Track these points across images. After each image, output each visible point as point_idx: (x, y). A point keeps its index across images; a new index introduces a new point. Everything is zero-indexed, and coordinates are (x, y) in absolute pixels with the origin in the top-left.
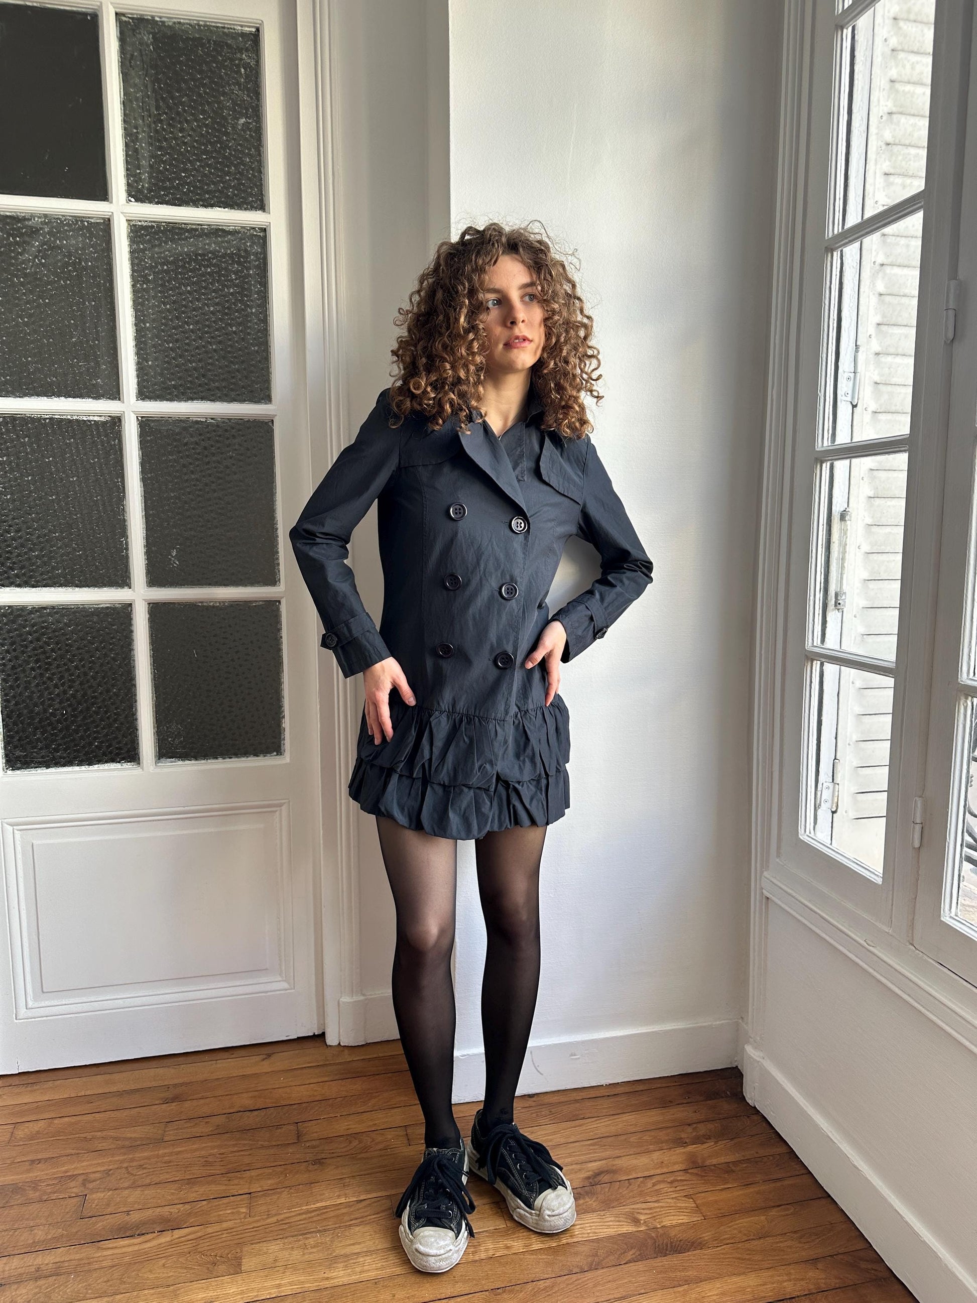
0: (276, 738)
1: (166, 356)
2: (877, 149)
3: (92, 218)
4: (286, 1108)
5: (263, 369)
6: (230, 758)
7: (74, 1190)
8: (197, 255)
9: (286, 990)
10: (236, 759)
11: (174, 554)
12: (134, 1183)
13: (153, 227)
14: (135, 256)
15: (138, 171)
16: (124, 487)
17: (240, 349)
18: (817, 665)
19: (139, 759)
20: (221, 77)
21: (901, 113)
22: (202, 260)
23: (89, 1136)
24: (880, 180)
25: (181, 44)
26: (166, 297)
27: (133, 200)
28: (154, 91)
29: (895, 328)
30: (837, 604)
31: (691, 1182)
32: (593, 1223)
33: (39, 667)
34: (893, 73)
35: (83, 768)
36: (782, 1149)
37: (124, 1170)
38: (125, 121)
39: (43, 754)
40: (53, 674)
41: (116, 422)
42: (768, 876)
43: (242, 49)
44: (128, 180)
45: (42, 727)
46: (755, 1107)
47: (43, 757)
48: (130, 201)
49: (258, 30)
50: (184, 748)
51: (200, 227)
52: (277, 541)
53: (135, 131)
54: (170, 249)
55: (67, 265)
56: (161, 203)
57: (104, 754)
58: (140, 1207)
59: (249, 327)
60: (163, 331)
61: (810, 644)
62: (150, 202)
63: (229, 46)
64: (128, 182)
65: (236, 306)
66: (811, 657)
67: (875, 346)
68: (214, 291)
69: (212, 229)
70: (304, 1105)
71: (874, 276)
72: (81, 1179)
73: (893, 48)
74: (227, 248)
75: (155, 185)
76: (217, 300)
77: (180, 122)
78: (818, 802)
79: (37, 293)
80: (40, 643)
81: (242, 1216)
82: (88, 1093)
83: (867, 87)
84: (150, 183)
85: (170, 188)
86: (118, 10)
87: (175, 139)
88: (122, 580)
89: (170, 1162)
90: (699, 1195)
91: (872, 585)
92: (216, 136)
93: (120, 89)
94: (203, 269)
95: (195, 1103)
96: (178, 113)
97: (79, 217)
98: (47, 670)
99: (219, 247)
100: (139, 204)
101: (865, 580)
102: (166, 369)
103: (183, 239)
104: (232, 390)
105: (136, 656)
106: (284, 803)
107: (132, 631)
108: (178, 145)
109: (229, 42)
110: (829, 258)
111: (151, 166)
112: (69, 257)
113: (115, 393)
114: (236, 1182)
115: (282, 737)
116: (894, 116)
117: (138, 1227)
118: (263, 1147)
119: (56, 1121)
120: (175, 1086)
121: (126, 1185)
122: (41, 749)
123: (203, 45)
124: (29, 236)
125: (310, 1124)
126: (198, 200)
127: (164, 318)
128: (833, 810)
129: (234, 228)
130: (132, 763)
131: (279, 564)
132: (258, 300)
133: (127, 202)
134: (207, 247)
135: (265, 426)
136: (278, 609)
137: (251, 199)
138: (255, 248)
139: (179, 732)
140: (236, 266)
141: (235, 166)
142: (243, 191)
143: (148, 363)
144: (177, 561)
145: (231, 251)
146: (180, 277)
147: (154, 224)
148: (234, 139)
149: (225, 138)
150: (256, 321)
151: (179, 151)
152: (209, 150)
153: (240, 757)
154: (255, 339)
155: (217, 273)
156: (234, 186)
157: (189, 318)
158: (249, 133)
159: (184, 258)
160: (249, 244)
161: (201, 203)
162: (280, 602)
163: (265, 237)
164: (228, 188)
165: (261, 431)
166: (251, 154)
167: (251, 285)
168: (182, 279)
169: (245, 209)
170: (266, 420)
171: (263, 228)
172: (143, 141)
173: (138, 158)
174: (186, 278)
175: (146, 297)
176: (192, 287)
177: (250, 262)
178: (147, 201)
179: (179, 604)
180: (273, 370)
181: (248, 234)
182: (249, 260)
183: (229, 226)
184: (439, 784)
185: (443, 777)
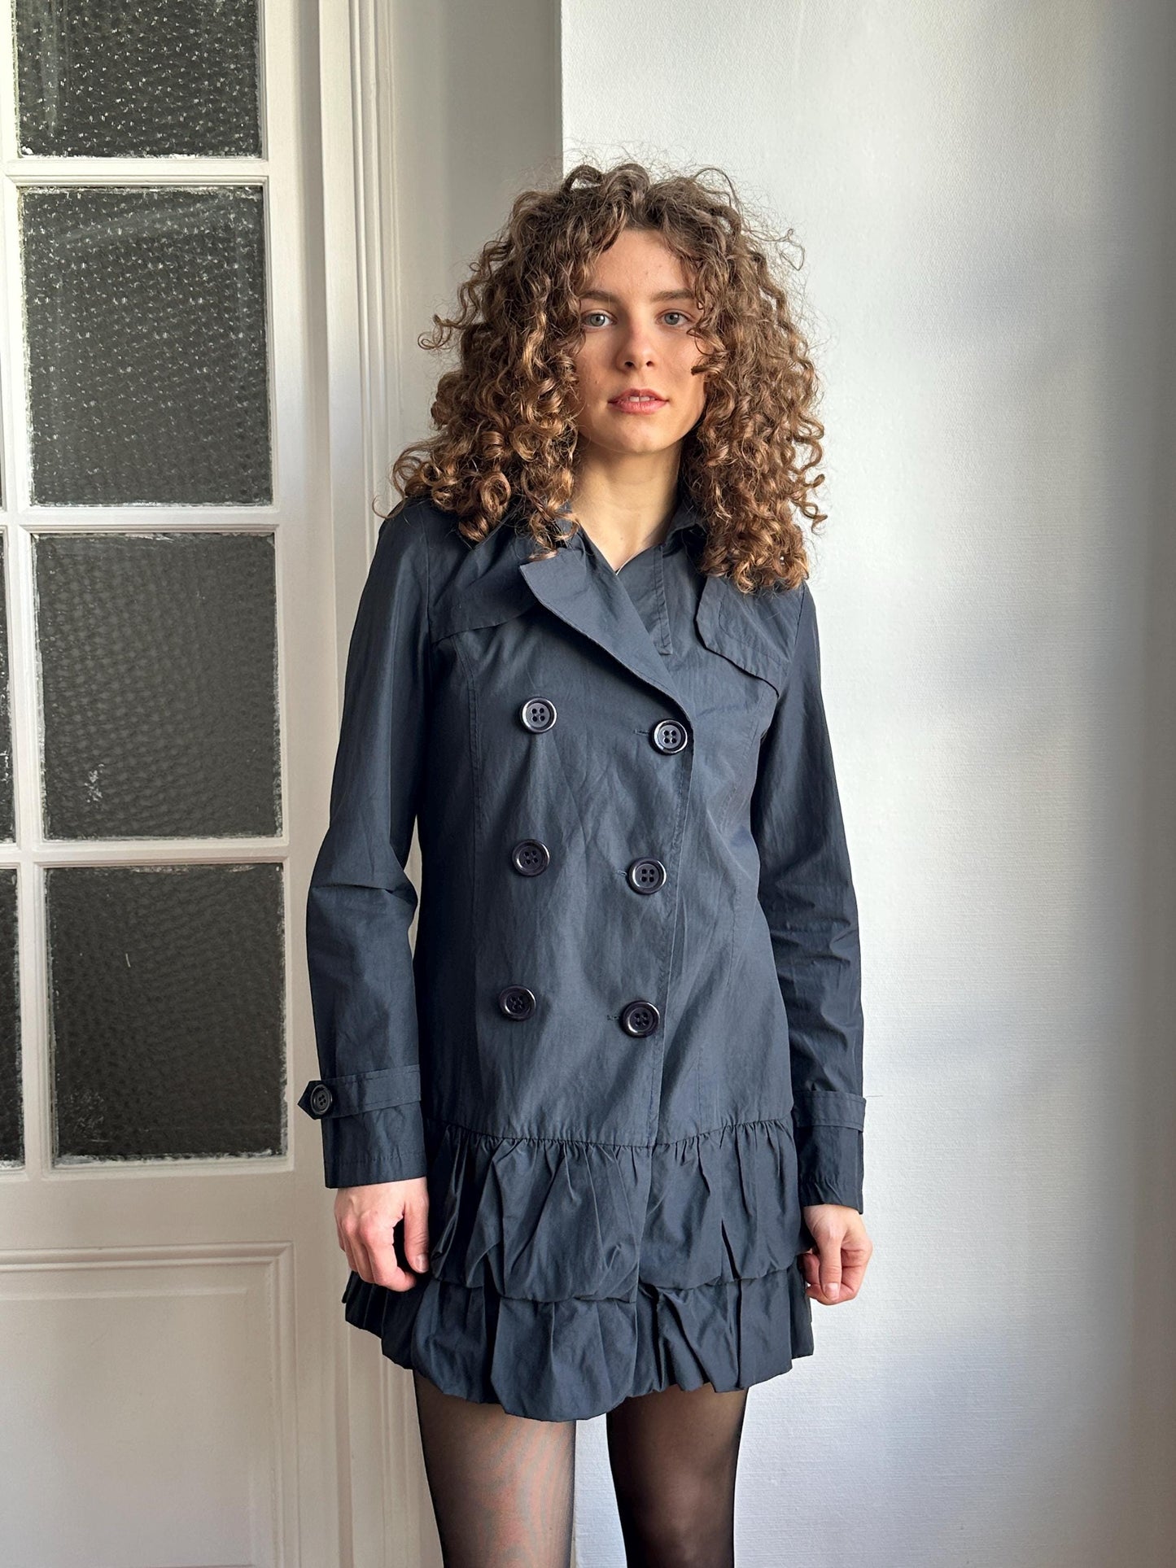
0: (270, 1122)
1: (85, 424)
5: (256, 442)
6: (187, 1157)
8: (139, 242)
10: (198, 1161)
11: (94, 779)
13: (63, 196)
14: (32, 249)
15: (39, 101)
17: (216, 407)
19: (24, 1154)
22: (149, 250)
26: (84, 319)
27: (29, 151)
38: (18, 15)
44: (22, 116)
48: (25, 153)
50: (104, 1136)
51: (145, 191)
52: (278, 752)
53: (35, 31)
54: (92, 235)
56: (77, 154)
59: (234, 368)
60: (79, 379)
62: (59, 154)
64: (22, 122)
65: (209, 329)
68: (170, 304)
69: (167, 193)
74: (191, 226)
75: (67, 121)
77: (113, 9)
84: (59, 118)
85: (94, 126)
87: (104, 38)
92: (178, 30)
94: (150, 265)
99: (179, 225)
100: (41, 157)
102: (85, 447)
103: (116, 215)
104: (201, 481)
106: (286, 1247)
107: (16, 920)
108: (109, 49)
111: (62, 90)
115: (283, 1121)
126: (142, 144)
127: (81, 356)
129: (205, 188)
130: (12, 1162)
131: (280, 796)
132: (249, 316)
133: (20, 157)
134: (158, 226)
135: (260, 544)
136: (279, 879)
137: (237, 136)
138: (242, 224)
139: (96, 1107)
140: (209, 258)
141: (210, 78)
142: (224, 122)
143: (51, 437)
144: (99, 791)
145: (200, 231)
146: (110, 281)
147: (64, 191)
148: (208, 32)
149: (192, 31)
150: (244, 355)
151: (111, 59)
152: (163, 55)
153: (206, 1157)
154: (243, 388)
155: (174, 271)
156: (207, 114)
157: (124, 354)
158: (234, 18)
159: (117, 248)
160: (232, 216)
161: (148, 149)
162: (281, 866)
163: (261, 202)
164: (195, 120)
165: (250, 555)
166: (236, 56)
167: (236, 289)
168: (113, 285)
169: (226, 154)
170: (262, 533)
171: (256, 187)
172: (49, 48)
173: (40, 78)
174: (121, 284)
175: (50, 320)
176: (131, 298)
177: (234, 249)
178: (54, 152)
179: (101, 869)
180: (272, 444)
181: (231, 198)
182: (232, 244)
183: (197, 187)
184: (525, 1300)
185: (532, 1284)
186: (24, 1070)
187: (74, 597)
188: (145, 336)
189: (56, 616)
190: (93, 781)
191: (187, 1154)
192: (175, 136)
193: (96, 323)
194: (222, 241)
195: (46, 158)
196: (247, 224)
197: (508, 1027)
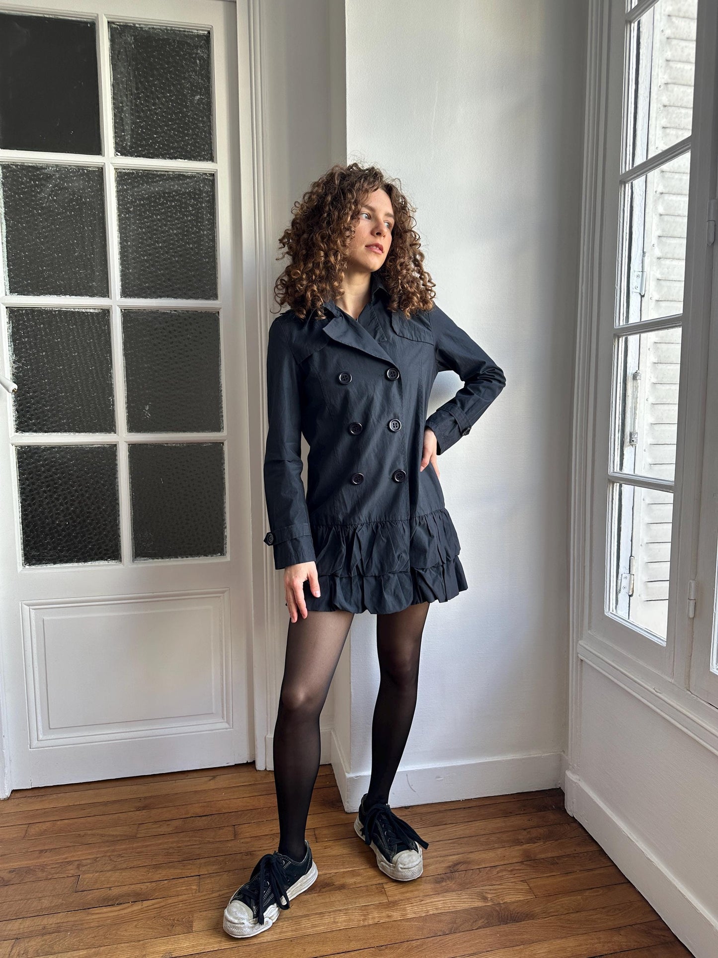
0: (220, 543)
1: (142, 266)
2: (657, 109)
3: (90, 167)
4: (226, 815)
5: (211, 275)
6: (187, 557)
7: (72, 872)
8: (164, 193)
9: (227, 729)
10: (191, 558)
11: (147, 408)
12: (115, 867)
13: (133, 173)
14: (121, 194)
15: (123, 134)
16: (111, 360)
17: (195, 261)
18: (617, 486)
19: (121, 557)
20: (182, 66)
21: (675, 84)
22: (169, 197)
23: (82, 833)
24: (659, 132)
25: (154, 43)
26: (142, 223)
27: (119, 154)
28: (135, 76)
29: (672, 239)
30: (631, 441)
31: (526, 871)
32: (452, 899)
33: (50, 491)
34: (669, 55)
35: (80, 564)
36: (594, 848)
37: (107, 858)
38: (114, 98)
39: (52, 554)
40: (60, 495)
41: (105, 313)
42: (582, 644)
43: (198, 46)
44: (116, 140)
45: (51, 534)
46: (574, 817)
47: (51, 556)
48: (117, 155)
49: (209, 32)
50: (153, 550)
51: (166, 173)
52: (221, 399)
53: (121, 105)
54: (145, 189)
55: (71, 200)
56: (140, 156)
57: (96, 554)
58: (119, 884)
59: (202, 245)
60: (140, 247)
61: (612, 471)
62: (132, 156)
63: (189, 44)
64: (116, 142)
65: (193, 229)
66: (612, 480)
67: (657, 252)
68: (177, 219)
69: (176, 174)
70: (239, 813)
71: (656, 202)
72: (77, 863)
73: (668, 36)
74: (186, 188)
75: (135, 143)
76: (179, 226)
77: (153, 99)
78: (619, 588)
79: (50, 221)
80: (50, 473)
81: (194, 891)
82: (83, 802)
83: (649, 65)
84: (131, 142)
85: (146, 146)
86: (110, 20)
88: (109, 426)
89: (141, 852)
90: (531, 880)
91: (656, 427)
92: (179, 109)
93: (111, 75)
94: (169, 203)
95: (160, 811)
96: (152, 92)
97: (80, 166)
98: (55, 492)
99: (181, 188)
100: (124, 157)
101: (652, 424)
102: (143, 275)
103: (155, 182)
104: (189, 290)
105: (119, 483)
106: (226, 590)
107: (116, 465)
108: (151, 115)
109: (188, 41)
110: (623, 189)
111: (132, 130)
112: (74, 194)
113: (105, 292)
114: (189, 867)
115: (225, 542)
116: (669, 86)
117: (117, 899)
118: (209, 842)
119: (59, 823)
120: (145, 798)
121: (109, 868)
122: (50, 550)
123: (170, 44)
124: (45, 180)
125: (243, 826)
126: (165, 154)
127: (141, 238)
128: (630, 594)
129: (191, 173)
130: (116, 561)
131: (223, 416)
132: (209, 225)
133: (115, 156)
134: (172, 187)
135: (214, 315)
136: (222, 449)
137: (204, 153)
139: (150, 538)
140: (193, 201)
141: (193, 129)
142: (198, 147)
143: (129, 271)
144: (149, 414)
145: (189, 190)
147: (134, 171)
148: (192, 111)
149: (185, 110)
150: (207, 240)
151: (153, 119)
152: (173, 119)
153: (194, 557)
154: (206, 253)
155: (179, 206)
156: (192, 144)
157: (158, 238)
158: (202, 106)
159: (156, 196)
160: (202, 185)
161: (168, 156)
162: (223, 443)
163: (214, 180)
164: (187, 146)
165: (210, 320)
166: (203, 121)
167: (203, 214)
168: (154, 210)
169: (199, 160)
170: (214, 311)
171: (212, 174)
172: (127, 112)
173: (123, 124)
174: (157, 210)
175: (128, 223)
176: (161, 216)
177: (202, 198)
178: (129, 155)
179: (151, 445)
180: (218, 276)
181: (201, 178)
182: (202, 196)
183: (188, 172)
184: (372, 576)
185: (374, 570)
186: (121, 524)
188: (167, 231)
189: (131, 343)
190: (147, 410)
192: (179, 152)
193: (147, 225)
194: (198, 194)
195: (126, 157)
196: (207, 188)
197: (354, 488)
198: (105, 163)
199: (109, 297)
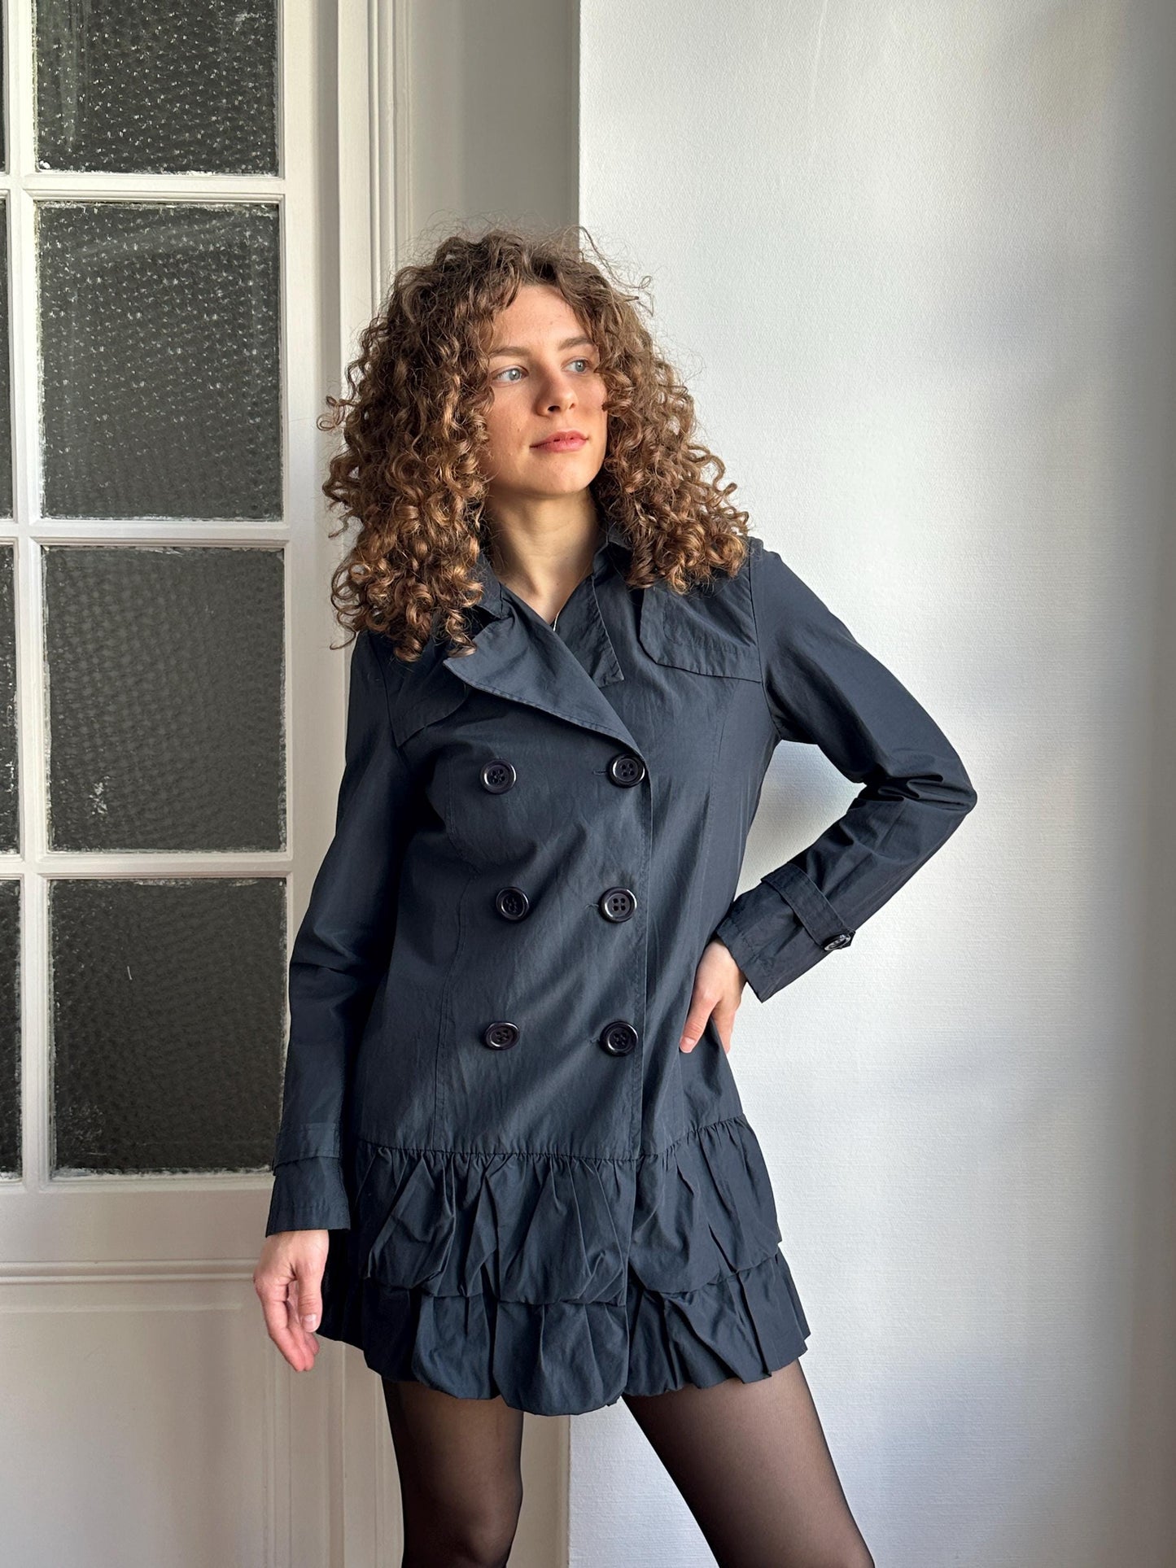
1: (97, 438)
5: (268, 458)
6: (185, 1172)
8: (154, 257)
10: (196, 1176)
11: (99, 791)
13: (79, 211)
14: (49, 262)
15: (58, 116)
16: (14, 671)
17: (228, 423)
19: (21, 1166)
22: (164, 266)
26: (99, 333)
27: (47, 165)
38: (38, 31)
41: (4, 556)
44: (40, 131)
48: (43, 168)
50: (102, 1149)
51: (161, 207)
52: (284, 767)
53: (55, 46)
54: (107, 250)
56: (96, 169)
59: (248, 384)
60: (92, 393)
62: (77, 169)
64: (40, 137)
65: (223, 345)
68: (184, 320)
69: (184, 210)
74: (206, 243)
75: (85, 136)
76: (189, 336)
77: (133, 26)
84: (77, 134)
85: (112, 142)
87: (124, 55)
88: (6, 837)
92: (194, 47)
94: (165, 281)
99: (195, 242)
100: (58, 172)
102: (97, 460)
103: (133, 230)
104: (212, 496)
105: (23, 977)
107: (18, 931)
108: (128, 65)
111: (80, 105)
113: (4, 505)
126: (160, 160)
127: (95, 370)
129: (222, 205)
130: (10, 1174)
131: (284, 811)
132: (262, 333)
133: (37, 171)
134: (173, 242)
135: (269, 559)
136: (282, 893)
137: (254, 154)
138: (258, 241)
139: (95, 1119)
140: (225, 274)
141: (228, 96)
142: (241, 140)
143: (63, 450)
144: (104, 803)
145: (216, 248)
146: (125, 296)
147: (80, 205)
148: (227, 50)
149: (211, 49)
150: (257, 371)
151: (130, 76)
152: (181, 72)
153: (204, 1171)
154: (255, 404)
155: (189, 287)
156: (225, 131)
157: (138, 368)
158: (253, 37)
159: (133, 264)
160: (248, 234)
161: (165, 165)
162: (284, 880)
163: (277, 220)
164: (213, 137)
165: (260, 570)
166: (255, 75)
167: (251, 306)
168: (128, 299)
169: (243, 172)
170: (272, 548)
171: (272, 205)
172: (69, 63)
173: (58, 94)
174: (136, 299)
175: (64, 333)
176: (146, 313)
177: (248, 266)
178: (72, 167)
179: (105, 882)
180: (284, 460)
181: (247, 216)
182: (247, 262)
183: (214, 203)
184: (519, 1303)
185: (524, 1288)
186: (23, 1083)
187: (83, 610)
188: (159, 351)
189: (65, 628)
190: (98, 793)
191: (185, 1169)
192: (193, 153)
193: (111, 338)
194: (237, 257)
195: (63, 173)
196: (263, 241)
197: (492, 1056)
198: (9, 190)
199: (12, 516)
